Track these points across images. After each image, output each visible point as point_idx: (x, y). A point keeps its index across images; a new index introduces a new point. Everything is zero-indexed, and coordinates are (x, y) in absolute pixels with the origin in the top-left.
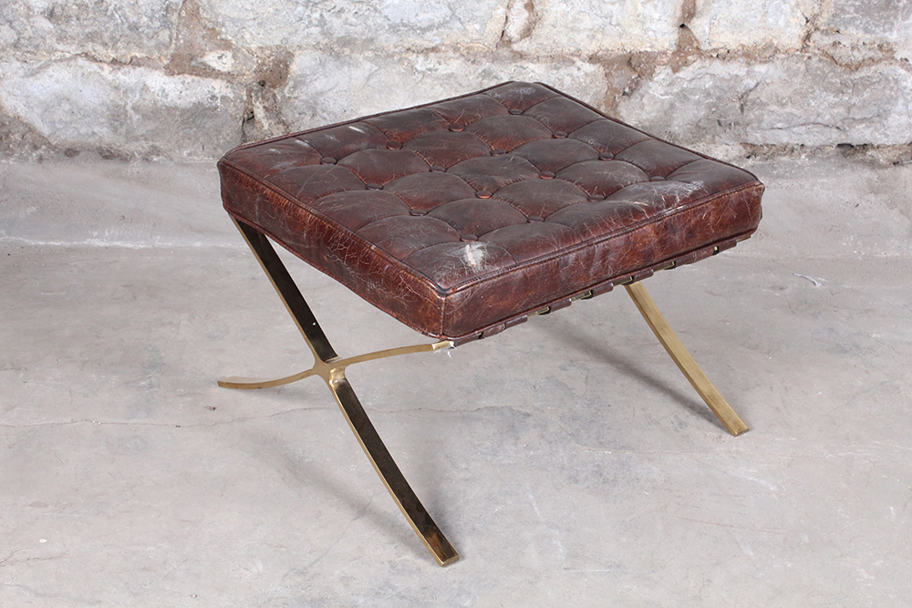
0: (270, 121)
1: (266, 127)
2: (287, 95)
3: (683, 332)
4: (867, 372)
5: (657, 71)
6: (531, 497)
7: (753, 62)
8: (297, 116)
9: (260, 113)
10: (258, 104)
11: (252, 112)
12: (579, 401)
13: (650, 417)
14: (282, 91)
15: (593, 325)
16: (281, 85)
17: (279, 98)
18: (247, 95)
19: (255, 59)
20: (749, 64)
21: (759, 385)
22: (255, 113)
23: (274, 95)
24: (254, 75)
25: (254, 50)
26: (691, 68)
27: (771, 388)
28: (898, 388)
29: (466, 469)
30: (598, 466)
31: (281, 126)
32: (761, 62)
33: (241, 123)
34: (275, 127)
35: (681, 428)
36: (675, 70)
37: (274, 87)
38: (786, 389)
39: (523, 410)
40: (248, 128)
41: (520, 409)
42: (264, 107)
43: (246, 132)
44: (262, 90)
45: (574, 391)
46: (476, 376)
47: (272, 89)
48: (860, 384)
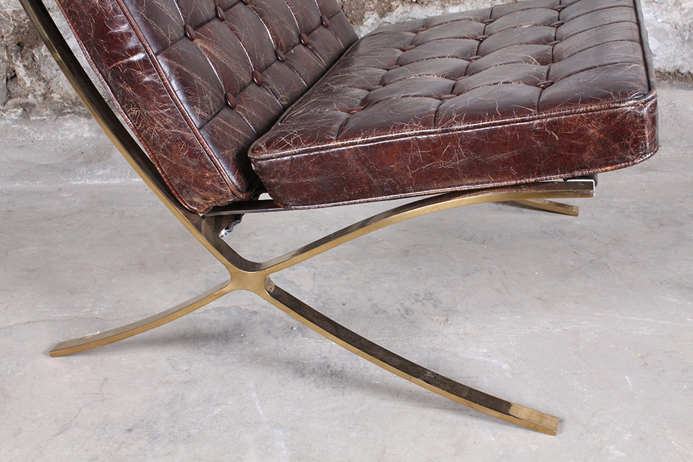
0: (31, 78)
1: (28, 84)
2: (44, 54)
3: (404, 230)
4: (575, 252)
5: (366, 16)
6: (254, 395)
7: (447, 4)
8: (54, 72)
9: (21, 71)
10: (18, 63)
11: (14, 71)
12: (306, 296)
13: (376, 307)
14: (40, 51)
15: (320, 230)
16: (38, 45)
17: (37, 57)
18: (8, 56)
19: (12, 22)
20: (444, 6)
21: (478, 270)
22: (17, 71)
23: (33, 56)
24: (13, 37)
25: (10, 14)
26: (394, 13)
27: (490, 272)
28: (606, 264)
29: (187, 371)
30: (325, 357)
31: (42, 83)
32: (453, 4)
33: (4, 81)
34: (37, 84)
35: (408, 314)
36: (382, 15)
37: (32, 47)
38: (504, 272)
39: (251, 309)
40: (12, 86)
41: (247, 308)
42: (24, 66)
43: (11, 90)
44: (21, 50)
45: (301, 288)
46: (206, 280)
47: (29, 49)
48: (571, 263)
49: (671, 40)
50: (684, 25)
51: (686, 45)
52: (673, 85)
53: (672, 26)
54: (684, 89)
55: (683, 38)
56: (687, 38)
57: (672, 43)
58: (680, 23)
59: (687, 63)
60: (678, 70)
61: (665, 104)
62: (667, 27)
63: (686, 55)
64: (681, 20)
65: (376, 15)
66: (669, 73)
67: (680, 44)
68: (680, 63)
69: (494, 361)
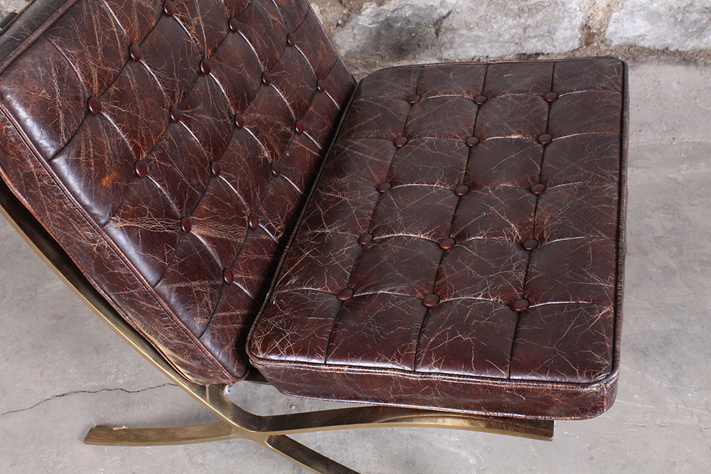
49: (664, 21)
50: (679, 8)
51: (678, 26)
52: (661, 60)
53: (666, 9)
54: (670, 64)
55: (676, 20)
56: (679, 20)
57: (664, 24)
58: (675, 7)
59: (677, 42)
60: (667, 48)
61: (651, 81)
62: (662, 10)
63: (677, 35)
64: (676, 3)
65: (374, 5)
66: (658, 51)
67: (672, 25)
68: (669, 41)
69: (464, 453)
